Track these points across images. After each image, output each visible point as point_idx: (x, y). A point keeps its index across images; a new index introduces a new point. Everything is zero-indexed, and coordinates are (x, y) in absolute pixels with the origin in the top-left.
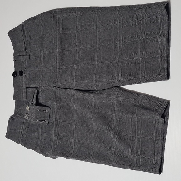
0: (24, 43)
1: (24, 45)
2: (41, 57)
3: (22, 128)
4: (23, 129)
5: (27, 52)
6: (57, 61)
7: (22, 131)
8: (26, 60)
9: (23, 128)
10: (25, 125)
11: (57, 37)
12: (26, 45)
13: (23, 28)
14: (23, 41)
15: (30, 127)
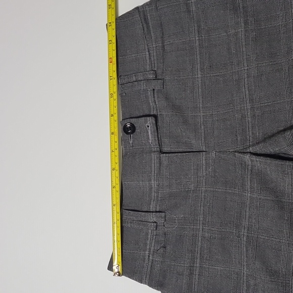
0: (147, 53)
1: (147, 58)
2: (193, 83)
3: (150, 249)
4: (152, 251)
6: (247, 92)
7: (149, 256)
8: (154, 90)
9: (152, 248)
10: (157, 242)
12: (152, 58)
14: (146, 48)
15: (168, 247)
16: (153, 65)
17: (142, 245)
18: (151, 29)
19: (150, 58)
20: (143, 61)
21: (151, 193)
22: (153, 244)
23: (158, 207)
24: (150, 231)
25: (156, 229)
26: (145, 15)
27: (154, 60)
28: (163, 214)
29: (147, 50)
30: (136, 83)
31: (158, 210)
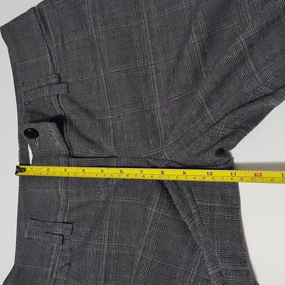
0: (48, 55)
1: (49, 61)
3: (54, 265)
4: (56, 267)
5: (59, 76)
7: (52, 274)
8: (58, 95)
9: (57, 265)
10: (63, 258)
11: (147, 28)
12: (54, 60)
13: (42, 18)
14: (47, 50)
16: (56, 67)
17: (46, 260)
18: (50, 29)
19: (52, 61)
20: (45, 64)
21: (59, 202)
22: (58, 260)
23: (65, 218)
24: (56, 245)
25: (62, 243)
26: (41, 14)
27: (56, 62)
28: (70, 226)
29: (47, 52)
30: (39, 89)
31: (65, 221)
